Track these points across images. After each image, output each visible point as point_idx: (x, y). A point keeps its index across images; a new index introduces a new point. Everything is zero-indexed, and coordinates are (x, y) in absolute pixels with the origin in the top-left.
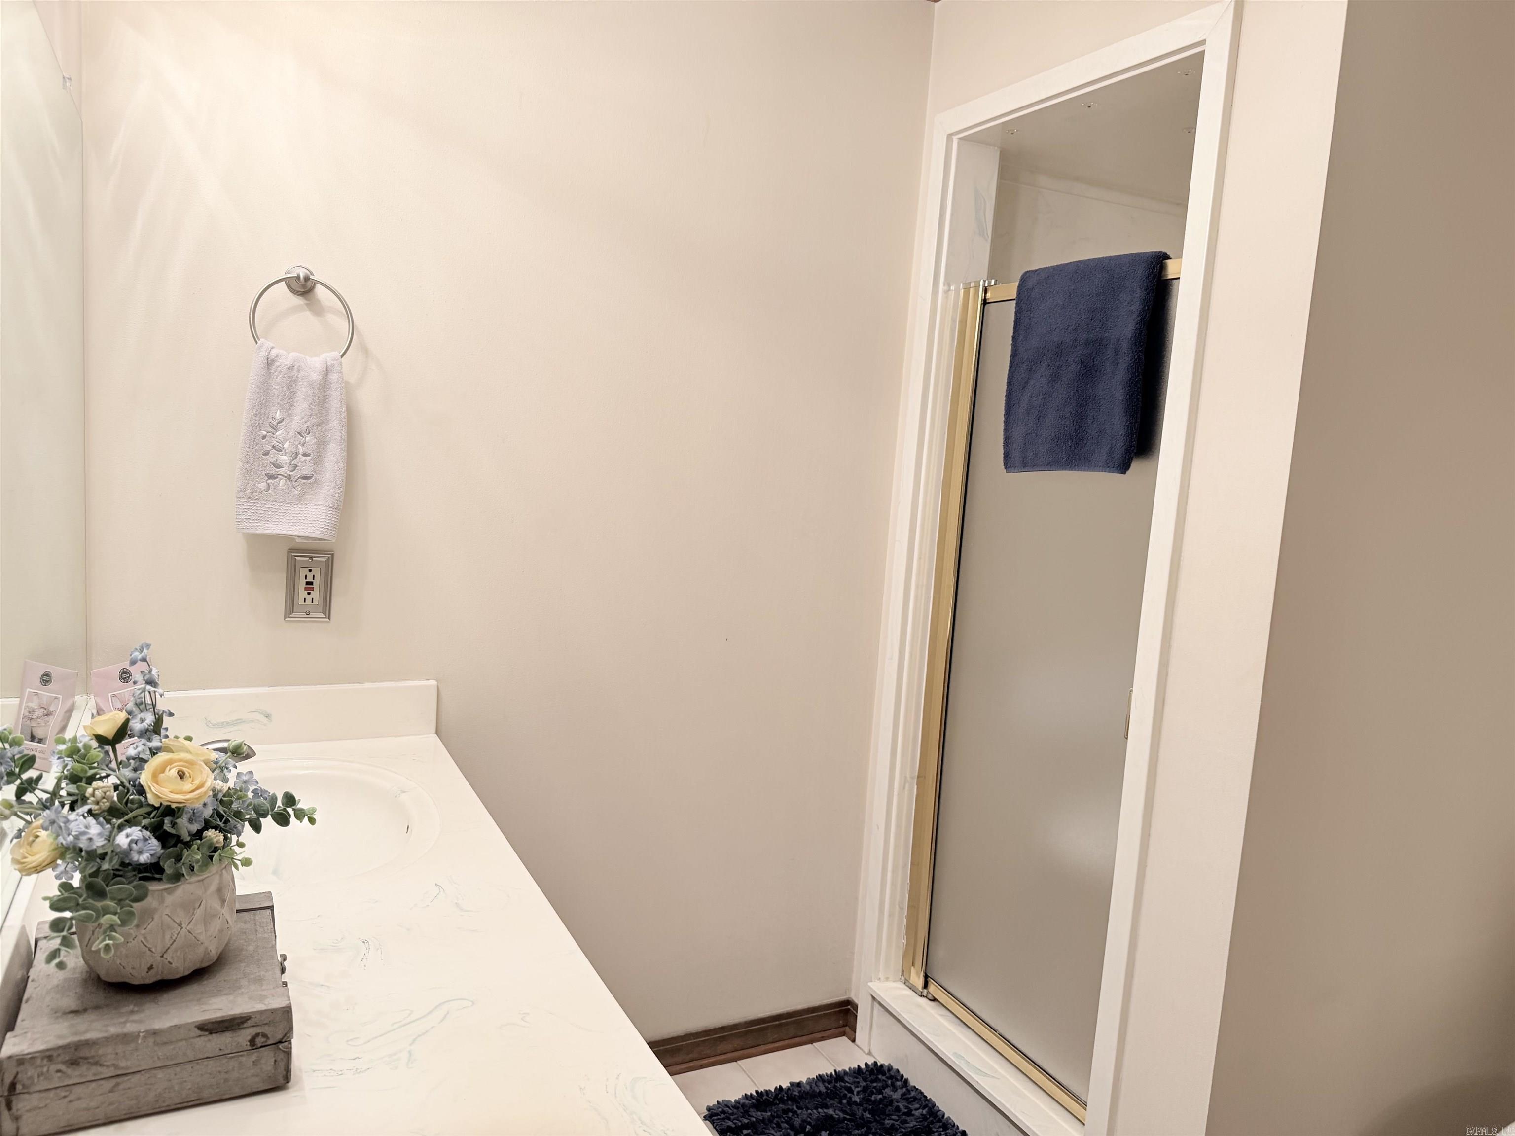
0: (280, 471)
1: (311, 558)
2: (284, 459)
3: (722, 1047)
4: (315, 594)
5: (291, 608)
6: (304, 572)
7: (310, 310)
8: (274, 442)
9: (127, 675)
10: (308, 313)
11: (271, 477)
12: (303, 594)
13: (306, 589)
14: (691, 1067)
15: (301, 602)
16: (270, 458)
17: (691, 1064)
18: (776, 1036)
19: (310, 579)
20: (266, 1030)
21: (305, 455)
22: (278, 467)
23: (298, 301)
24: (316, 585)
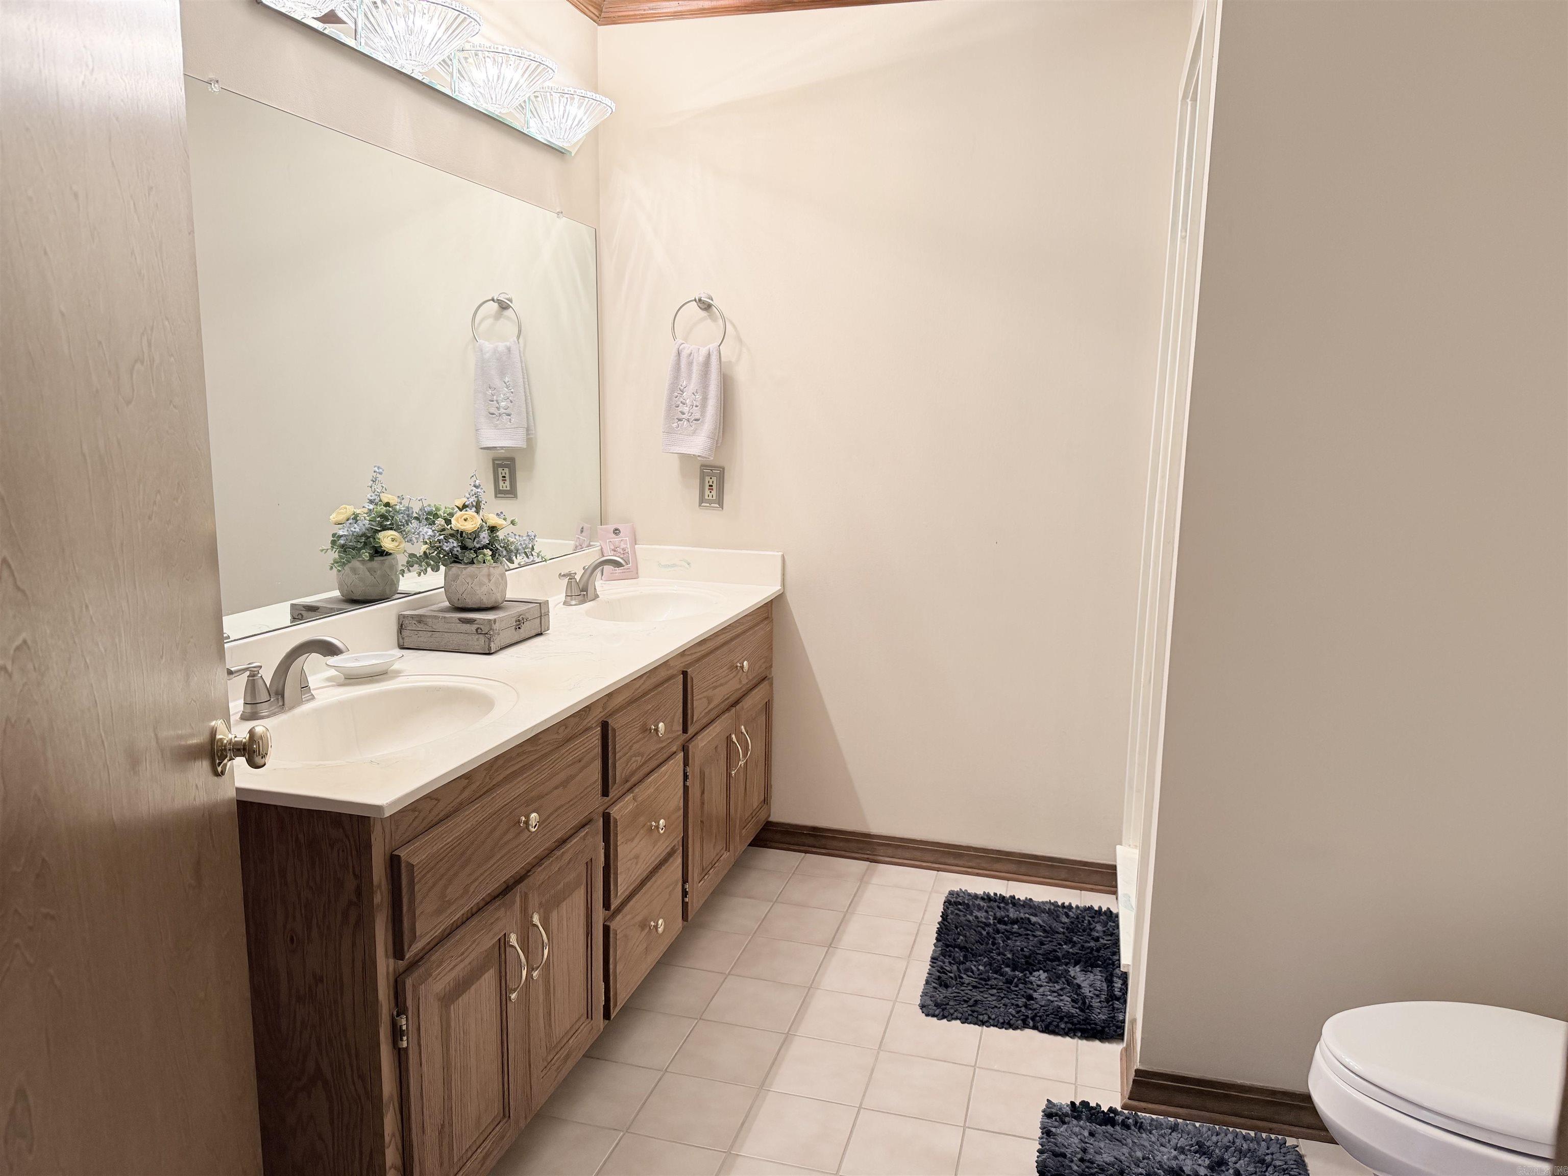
0: (684, 416)
1: (711, 470)
2: (686, 409)
3: (997, 866)
4: (714, 493)
5: (702, 500)
6: (708, 478)
7: (711, 319)
8: (682, 400)
9: (618, 532)
10: (709, 321)
11: (680, 420)
12: (707, 492)
13: (709, 489)
14: (968, 872)
15: (707, 497)
16: (680, 409)
17: (969, 870)
18: (1047, 874)
19: (711, 484)
20: (482, 627)
21: (696, 406)
22: (683, 414)
23: (703, 314)
24: (714, 487)
